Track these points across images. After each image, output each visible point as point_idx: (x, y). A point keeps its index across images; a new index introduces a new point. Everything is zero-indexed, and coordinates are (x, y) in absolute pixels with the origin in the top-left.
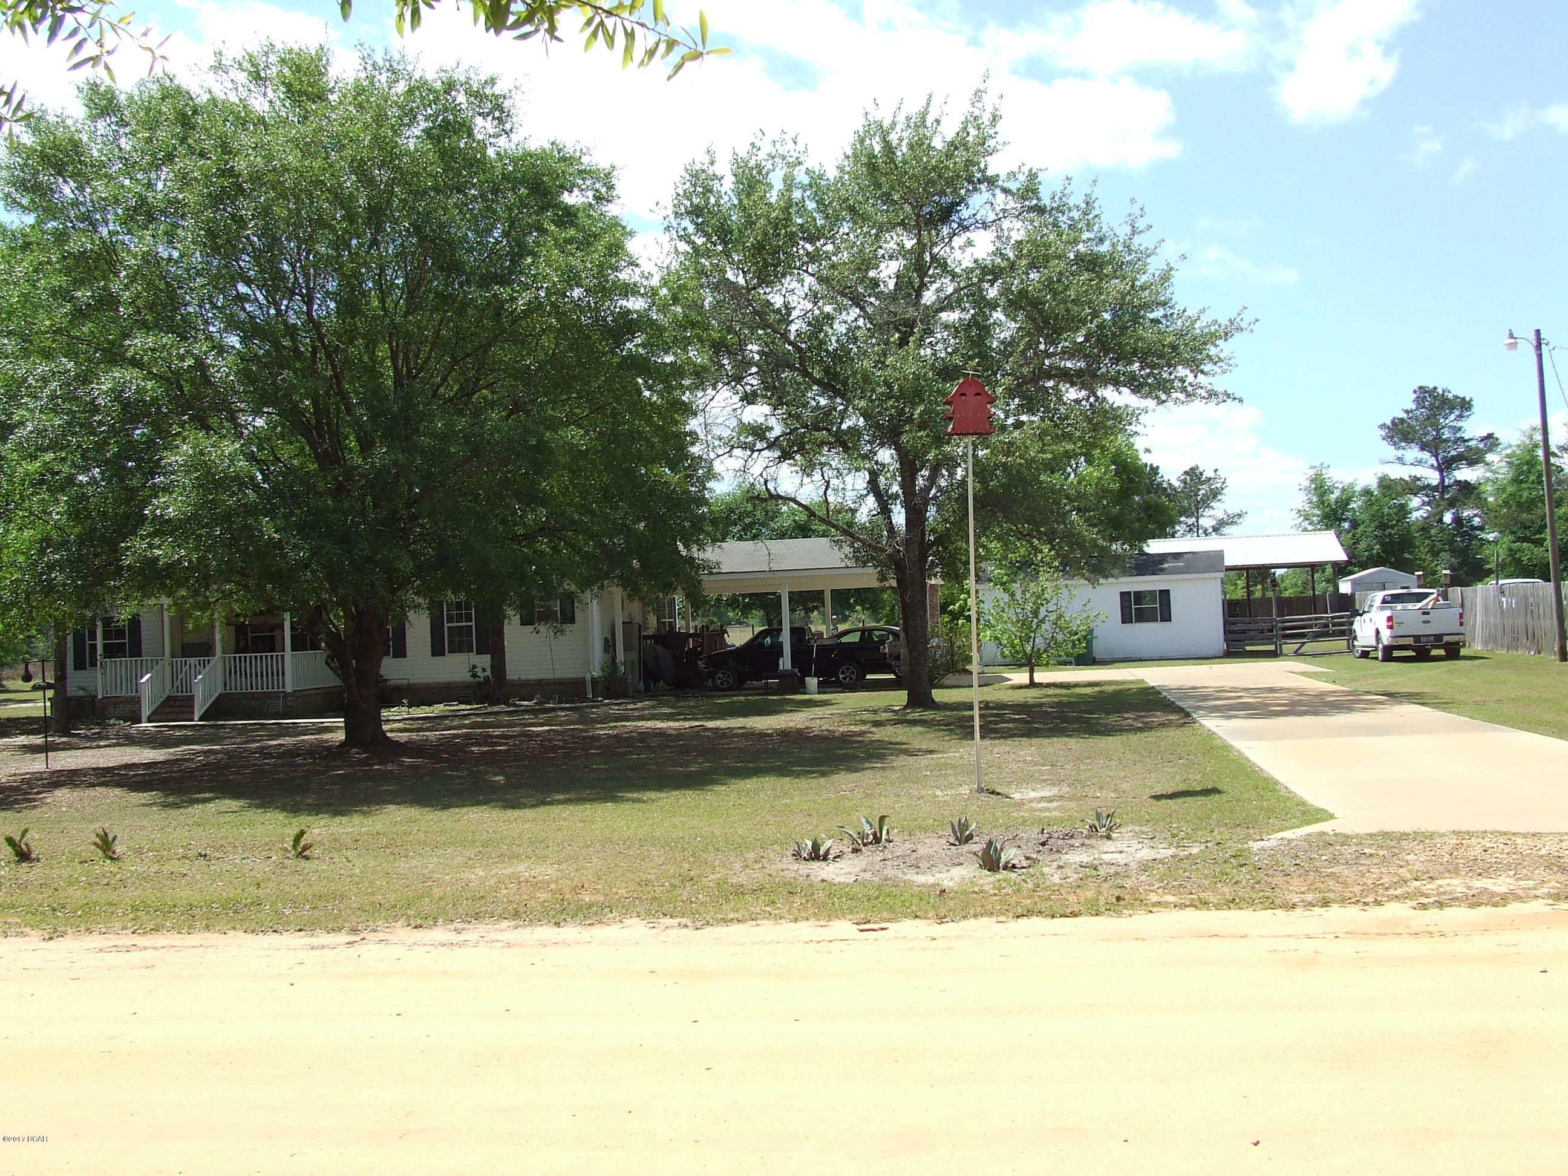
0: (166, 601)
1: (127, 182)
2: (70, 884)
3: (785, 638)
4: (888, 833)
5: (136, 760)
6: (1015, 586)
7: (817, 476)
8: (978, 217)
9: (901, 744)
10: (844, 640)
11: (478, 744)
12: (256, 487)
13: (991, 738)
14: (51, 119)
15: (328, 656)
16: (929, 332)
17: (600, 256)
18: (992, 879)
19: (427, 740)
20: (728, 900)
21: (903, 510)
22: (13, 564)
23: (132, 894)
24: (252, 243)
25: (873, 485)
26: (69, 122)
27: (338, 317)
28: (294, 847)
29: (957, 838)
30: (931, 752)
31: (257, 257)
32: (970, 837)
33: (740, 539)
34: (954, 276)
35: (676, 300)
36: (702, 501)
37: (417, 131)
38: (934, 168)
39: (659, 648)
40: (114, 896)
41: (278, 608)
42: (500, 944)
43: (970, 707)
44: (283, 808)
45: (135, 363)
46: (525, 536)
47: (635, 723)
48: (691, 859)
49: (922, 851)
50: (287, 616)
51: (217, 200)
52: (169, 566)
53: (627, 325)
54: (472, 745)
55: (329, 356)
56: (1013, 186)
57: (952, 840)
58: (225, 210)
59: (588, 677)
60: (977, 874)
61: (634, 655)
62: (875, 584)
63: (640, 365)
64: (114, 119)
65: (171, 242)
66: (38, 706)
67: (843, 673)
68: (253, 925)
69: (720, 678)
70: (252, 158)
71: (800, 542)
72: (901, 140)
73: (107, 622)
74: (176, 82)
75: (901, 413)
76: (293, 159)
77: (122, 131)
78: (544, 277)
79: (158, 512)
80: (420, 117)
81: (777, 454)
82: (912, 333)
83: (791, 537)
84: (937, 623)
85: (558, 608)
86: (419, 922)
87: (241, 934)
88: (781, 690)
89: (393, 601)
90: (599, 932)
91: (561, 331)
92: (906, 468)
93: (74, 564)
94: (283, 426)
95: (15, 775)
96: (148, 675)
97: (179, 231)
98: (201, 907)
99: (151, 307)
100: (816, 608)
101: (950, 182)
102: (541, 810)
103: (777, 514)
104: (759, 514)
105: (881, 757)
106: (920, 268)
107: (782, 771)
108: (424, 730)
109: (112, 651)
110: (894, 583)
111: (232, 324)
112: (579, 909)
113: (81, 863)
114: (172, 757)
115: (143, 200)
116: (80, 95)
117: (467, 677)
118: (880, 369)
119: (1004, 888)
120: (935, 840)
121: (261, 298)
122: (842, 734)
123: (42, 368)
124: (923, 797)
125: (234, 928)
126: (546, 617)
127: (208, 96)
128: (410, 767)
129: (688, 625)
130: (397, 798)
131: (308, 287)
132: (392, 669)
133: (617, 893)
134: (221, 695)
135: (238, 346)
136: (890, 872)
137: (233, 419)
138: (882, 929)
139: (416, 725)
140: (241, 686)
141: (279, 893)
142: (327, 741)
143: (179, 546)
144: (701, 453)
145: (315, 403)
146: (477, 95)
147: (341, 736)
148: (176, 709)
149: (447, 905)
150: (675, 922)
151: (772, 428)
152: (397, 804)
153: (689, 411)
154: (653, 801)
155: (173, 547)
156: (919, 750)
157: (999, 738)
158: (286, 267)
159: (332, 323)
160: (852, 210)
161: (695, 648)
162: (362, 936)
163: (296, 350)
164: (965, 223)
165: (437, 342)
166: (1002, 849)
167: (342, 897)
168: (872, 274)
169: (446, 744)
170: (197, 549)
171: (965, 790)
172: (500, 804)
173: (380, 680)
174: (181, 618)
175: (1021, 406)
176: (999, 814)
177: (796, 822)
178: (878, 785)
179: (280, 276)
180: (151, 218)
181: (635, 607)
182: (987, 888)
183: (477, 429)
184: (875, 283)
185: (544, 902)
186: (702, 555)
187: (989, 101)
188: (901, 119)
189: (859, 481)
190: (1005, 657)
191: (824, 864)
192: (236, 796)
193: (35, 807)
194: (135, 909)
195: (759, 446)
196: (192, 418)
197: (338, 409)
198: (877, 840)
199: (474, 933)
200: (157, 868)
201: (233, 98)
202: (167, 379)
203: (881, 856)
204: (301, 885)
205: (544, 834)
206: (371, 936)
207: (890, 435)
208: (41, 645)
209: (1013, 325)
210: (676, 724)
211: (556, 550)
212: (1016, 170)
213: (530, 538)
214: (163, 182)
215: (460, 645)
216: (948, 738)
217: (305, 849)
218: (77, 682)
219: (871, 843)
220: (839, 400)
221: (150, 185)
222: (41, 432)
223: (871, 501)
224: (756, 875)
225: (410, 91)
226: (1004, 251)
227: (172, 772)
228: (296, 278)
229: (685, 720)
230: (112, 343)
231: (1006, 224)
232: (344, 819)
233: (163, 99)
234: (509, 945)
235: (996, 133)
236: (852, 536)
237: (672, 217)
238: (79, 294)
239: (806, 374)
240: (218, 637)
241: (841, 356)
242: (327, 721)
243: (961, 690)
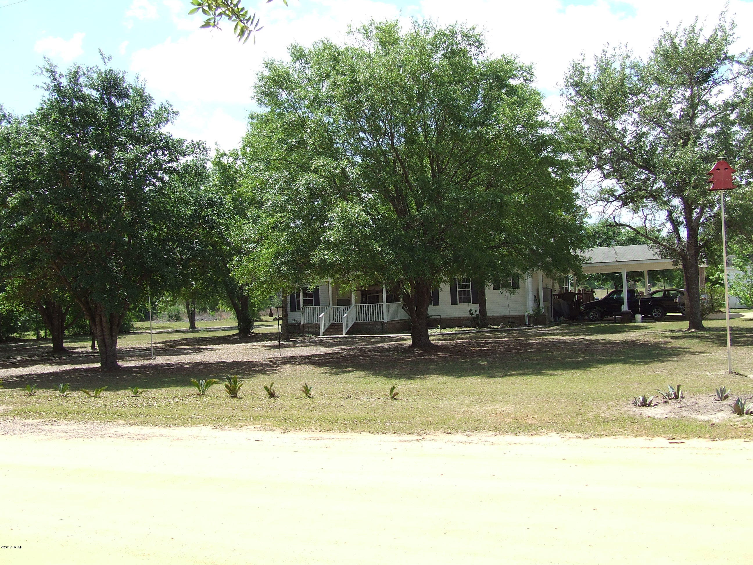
0: (330, 280)
1: (309, 89)
2: (292, 408)
3: (625, 295)
4: (682, 393)
5: (318, 353)
6: (747, 268)
7: (640, 213)
8: (724, 78)
9: (687, 348)
10: (655, 296)
11: (474, 347)
12: (369, 226)
13: (735, 346)
14: (277, 63)
15: (403, 305)
16: (698, 138)
17: (529, 110)
18: (740, 419)
19: (450, 344)
20: (600, 425)
21: (686, 229)
22: (265, 264)
23: (319, 414)
24: (366, 114)
25: (670, 217)
26: (284, 64)
27: (405, 146)
28: (391, 394)
29: (720, 397)
30: (703, 353)
31: (368, 120)
32: (727, 397)
33: (601, 246)
34: (712, 109)
35: (567, 129)
36: (581, 227)
37: (439, 55)
38: (698, 54)
39: (561, 300)
40: (311, 414)
41: (380, 282)
42: (489, 443)
43: (724, 329)
44: (385, 376)
45: (314, 171)
46: (495, 247)
47: (550, 337)
48: (581, 404)
49: (701, 403)
50: (384, 286)
51: (349, 95)
52: (331, 263)
53: (544, 142)
54: (471, 347)
55: (401, 164)
56: (743, 60)
57: (717, 398)
58: (353, 99)
59: (526, 314)
60: (731, 416)
61: (549, 304)
62: (671, 267)
63: (550, 162)
64: (303, 61)
65: (329, 115)
66: (275, 328)
67: (654, 312)
68: (373, 430)
69: (592, 315)
70: (365, 74)
71: (632, 247)
72: (681, 41)
73: (305, 290)
74: (330, 41)
75: (684, 180)
76: (383, 73)
77: (307, 66)
78: (502, 121)
79: (326, 239)
80: (441, 49)
81: (620, 203)
82: (689, 140)
83: (627, 245)
84: (704, 287)
85: (511, 281)
86: (449, 431)
87: (367, 434)
88: (622, 321)
89: (433, 279)
90: (536, 439)
91: (510, 148)
92: (687, 208)
93: (290, 263)
94: (381, 198)
95: (267, 358)
96: (323, 314)
97: (333, 110)
98: (349, 421)
99: (321, 145)
100: (640, 280)
101: (707, 61)
102: (505, 379)
103: (619, 233)
104: (610, 234)
105: (676, 355)
106: (693, 106)
107: (625, 362)
108: (449, 340)
109: (307, 303)
110: (681, 267)
111: (357, 151)
112: (526, 427)
113: (296, 399)
114: (334, 352)
115: (316, 96)
116: (289, 51)
117: (468, 315)
118: (672, 158)
119: (746, 424)
120: (707, 398)
121: (370, 139)
122: (656, 344)
123: (275, 175)
124: (700, 376)
125: (364, 431)
126: (506, 286)
127: (345, 46)
128: (443, 357)
129: (575, 289)
130: (436, 372)
131: (391, 132)
132: (433, 311)
133: (544, 420)
134: (355, 323)
135: (360, 161)
136: (684, 413)
137: (358, 195)
138: (682, 443)
139: (444, 337)
140: (364, 319)
141: (384, 415)
142: (403, 345)
143: (336, 254)
144: (581, 204)
145: (396, 187)
146: (466, 37)
147: (410, 342)
148: (335, 329)
149: (462, 423)
150: (574, 435)
151: (617, 191)
152: (437, 374)
153: (573, 183)
154: (560, 375)
155: (333, 255)
156: (696, 352)
157: (740, 346)
158: (381, 123)
159: (402, 149)
160: (656, 78)
161: (579, 300)
162: (423, 436)
163: (386, 162)
164: (717, 81)
165: (452, 155)
166: (745, 404)
167: (413, 418)
168: (668, 111)
169: (459, 347)
170: (344, 255)
171: (722, 372)
172: (485, 375)
173: (427, 316)
174: (337, 288)
175: (749, 174)
176: (742, 385)
177: (633, 387)
178: (676, 369)
179: (379, 128)
180: (320, 105)
181: (549, 281)
182: (737, 423)
183: (471, 196)
184: (669, 115)
185: (509, 423)
186: (583, 254)
187: (728, 18)
188: (681, 31)
189: (663, 215)
190: (741, 304)
191: (649, 408)
192: (363, 370)
193: (276, 373)
194: (320, 420)
195: (611, 200)
196: (340, 195)
197: (406, 189)
198: (676, 397)
199: (476, 437)
200: (329, 402)
201: (357, 47)
202: (329, 178)
203: (679, 405)
204: (394, 412)
205: (508, 391)
206: (427, 437)
207: (678, 192)
208: (276, 300)
209: (745, 133)
210: (570, 338)
211: (510, 253)
212: (745, 51)
213: (497, 247)
214: (325, 87)
215: (464, 299)
216: (711, 346)
217: (395, 395)
218: (292, 317)
219: (673, 398)
220: (651, 175)
221: (319, 90)
222: (275, 204)
223: (669, 226)
224: (614, 413)
225: (436, 37)
226: (738, 94)
227: (334, 358)
228: (386, 128)
229: (575, 335)
230: (305, 163)
231: (739, 80)
232: (412, 381)
233: (324, 50)
234: (493, 444)
235: (733, 33)
236: (659, 243)
237: (564, 88)
238: (290, 141)
239: (634, 163)
240: (353, 296)
241: (651, 152)
242: (402, 336)
243: (717, 321)
